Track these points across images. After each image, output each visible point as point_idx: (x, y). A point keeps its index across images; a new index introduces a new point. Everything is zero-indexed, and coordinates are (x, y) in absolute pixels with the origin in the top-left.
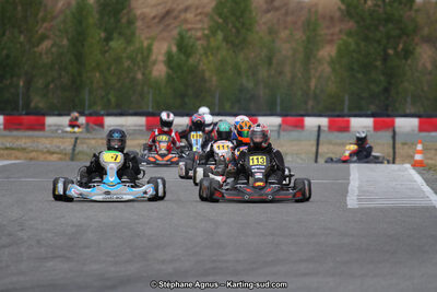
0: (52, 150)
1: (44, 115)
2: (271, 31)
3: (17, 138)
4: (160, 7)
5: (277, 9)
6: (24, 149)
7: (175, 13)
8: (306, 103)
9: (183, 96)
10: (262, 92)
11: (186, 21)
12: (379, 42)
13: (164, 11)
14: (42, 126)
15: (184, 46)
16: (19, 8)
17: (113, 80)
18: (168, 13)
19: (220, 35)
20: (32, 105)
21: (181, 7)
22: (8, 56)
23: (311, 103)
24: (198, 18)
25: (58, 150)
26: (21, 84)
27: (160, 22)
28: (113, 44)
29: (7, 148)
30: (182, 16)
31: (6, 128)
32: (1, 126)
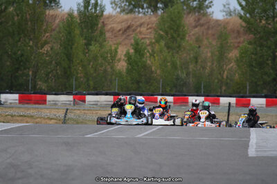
0: (51, 117)
1: (46, 94)
2: (198, 40)
3: (28, 109)
4: (123, 24)
5: (202, 25)
6: (32, 117)
7: (134, 28)
8: (221, 88)
9: (138, 82)
10: (191, 80)
11: (140, 33)
12: (270, 48)
13: (126, 26)
14: (44, 102)
15: (138, 49)
16: (29, 23)
17: (91, 71)
18: (129, 27)
19: (163, 43)
20: (38, 87)
21: (138, 23)
22: (22, 55)
23: (224, 88)
24: (150, 30)
25: (54, 117)
26: (30, 73)
27: (123, 33)
28: (92, 48)
29: (21, 116)
30: (138, 29)
31: (20, 102)
32: (17, 101)
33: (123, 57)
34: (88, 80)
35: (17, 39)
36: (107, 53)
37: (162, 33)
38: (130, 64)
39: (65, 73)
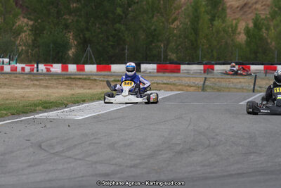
0: (191, 84)
1: (180, 64)
3: (170, 77)
6: (174, 84)
7: (250, 5)
9: (256, 53)
11: (256, 9)
13: (243, 3)
14: (178, 71)
15: (257, 25)
17: (215, 43)
18: (245, 5)
20: (169, 57)
22: (155, 30)
24: (263, 8)
25: (193, 85)
26: (162, 45)
27: (240, 9)
28: (216, 23)
29: (165, 84)
30: (254, 6)
31: (158, 71)
32: (156, 71)
33: (242, 31)
34: (212, 51)
35: (150, 16)
36: (228, 28)
37: (276, 9)
38: (249, 37)
39: (193, 45)
